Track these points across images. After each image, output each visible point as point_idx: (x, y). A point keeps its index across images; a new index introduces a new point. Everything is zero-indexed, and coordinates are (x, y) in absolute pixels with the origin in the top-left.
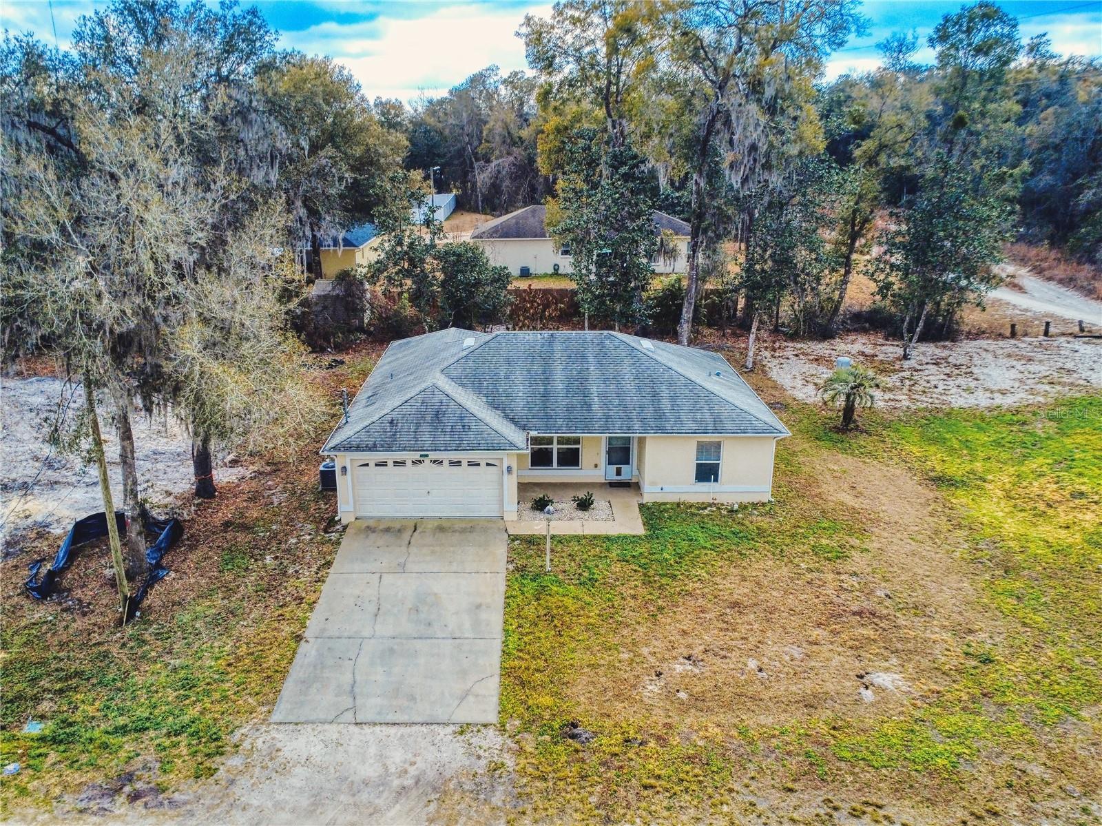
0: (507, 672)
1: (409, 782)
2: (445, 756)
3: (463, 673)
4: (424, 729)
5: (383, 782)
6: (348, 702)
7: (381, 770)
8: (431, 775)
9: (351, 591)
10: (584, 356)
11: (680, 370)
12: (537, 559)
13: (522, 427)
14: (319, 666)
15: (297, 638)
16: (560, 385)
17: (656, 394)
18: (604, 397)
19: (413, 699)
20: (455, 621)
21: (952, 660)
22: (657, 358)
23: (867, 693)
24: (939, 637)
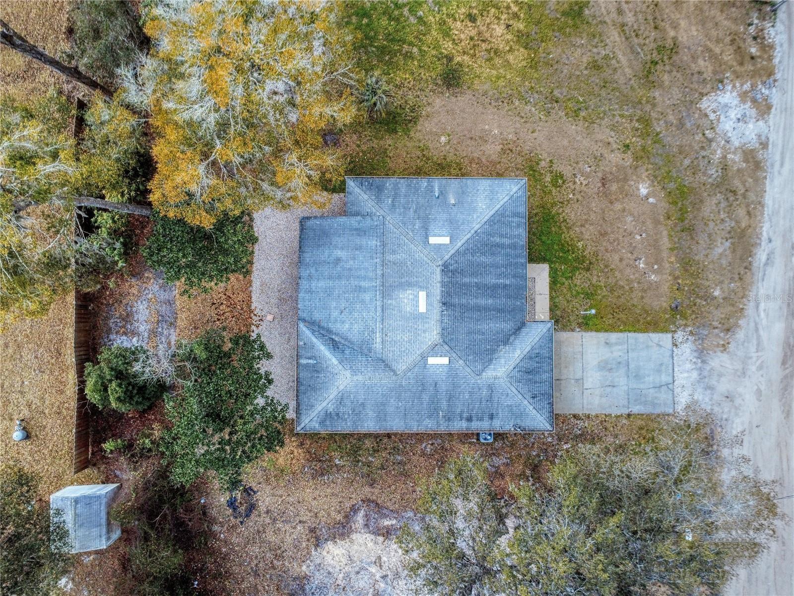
0: (645, 330)
1: (699, 361)
2: (688, 351)
3: (648, 347)
4: (675, 358)
5: (700, 369)
6: (664, 389)
7: (694, 371)
8: (696, 354)
9: (596, 401)
10: (464, 285)
11: (478, 226)
12: (572, 318)
13: (523, 324)
14: (645, 403)
15: (629, 415)
16: (490, 301)
17: (498, 245)
18: (499, 276)
19: (661, 365)
20: (617, 352)
21: (629, 160)
22: (465, 238)
23: (651, 200)
24: (615, 158)
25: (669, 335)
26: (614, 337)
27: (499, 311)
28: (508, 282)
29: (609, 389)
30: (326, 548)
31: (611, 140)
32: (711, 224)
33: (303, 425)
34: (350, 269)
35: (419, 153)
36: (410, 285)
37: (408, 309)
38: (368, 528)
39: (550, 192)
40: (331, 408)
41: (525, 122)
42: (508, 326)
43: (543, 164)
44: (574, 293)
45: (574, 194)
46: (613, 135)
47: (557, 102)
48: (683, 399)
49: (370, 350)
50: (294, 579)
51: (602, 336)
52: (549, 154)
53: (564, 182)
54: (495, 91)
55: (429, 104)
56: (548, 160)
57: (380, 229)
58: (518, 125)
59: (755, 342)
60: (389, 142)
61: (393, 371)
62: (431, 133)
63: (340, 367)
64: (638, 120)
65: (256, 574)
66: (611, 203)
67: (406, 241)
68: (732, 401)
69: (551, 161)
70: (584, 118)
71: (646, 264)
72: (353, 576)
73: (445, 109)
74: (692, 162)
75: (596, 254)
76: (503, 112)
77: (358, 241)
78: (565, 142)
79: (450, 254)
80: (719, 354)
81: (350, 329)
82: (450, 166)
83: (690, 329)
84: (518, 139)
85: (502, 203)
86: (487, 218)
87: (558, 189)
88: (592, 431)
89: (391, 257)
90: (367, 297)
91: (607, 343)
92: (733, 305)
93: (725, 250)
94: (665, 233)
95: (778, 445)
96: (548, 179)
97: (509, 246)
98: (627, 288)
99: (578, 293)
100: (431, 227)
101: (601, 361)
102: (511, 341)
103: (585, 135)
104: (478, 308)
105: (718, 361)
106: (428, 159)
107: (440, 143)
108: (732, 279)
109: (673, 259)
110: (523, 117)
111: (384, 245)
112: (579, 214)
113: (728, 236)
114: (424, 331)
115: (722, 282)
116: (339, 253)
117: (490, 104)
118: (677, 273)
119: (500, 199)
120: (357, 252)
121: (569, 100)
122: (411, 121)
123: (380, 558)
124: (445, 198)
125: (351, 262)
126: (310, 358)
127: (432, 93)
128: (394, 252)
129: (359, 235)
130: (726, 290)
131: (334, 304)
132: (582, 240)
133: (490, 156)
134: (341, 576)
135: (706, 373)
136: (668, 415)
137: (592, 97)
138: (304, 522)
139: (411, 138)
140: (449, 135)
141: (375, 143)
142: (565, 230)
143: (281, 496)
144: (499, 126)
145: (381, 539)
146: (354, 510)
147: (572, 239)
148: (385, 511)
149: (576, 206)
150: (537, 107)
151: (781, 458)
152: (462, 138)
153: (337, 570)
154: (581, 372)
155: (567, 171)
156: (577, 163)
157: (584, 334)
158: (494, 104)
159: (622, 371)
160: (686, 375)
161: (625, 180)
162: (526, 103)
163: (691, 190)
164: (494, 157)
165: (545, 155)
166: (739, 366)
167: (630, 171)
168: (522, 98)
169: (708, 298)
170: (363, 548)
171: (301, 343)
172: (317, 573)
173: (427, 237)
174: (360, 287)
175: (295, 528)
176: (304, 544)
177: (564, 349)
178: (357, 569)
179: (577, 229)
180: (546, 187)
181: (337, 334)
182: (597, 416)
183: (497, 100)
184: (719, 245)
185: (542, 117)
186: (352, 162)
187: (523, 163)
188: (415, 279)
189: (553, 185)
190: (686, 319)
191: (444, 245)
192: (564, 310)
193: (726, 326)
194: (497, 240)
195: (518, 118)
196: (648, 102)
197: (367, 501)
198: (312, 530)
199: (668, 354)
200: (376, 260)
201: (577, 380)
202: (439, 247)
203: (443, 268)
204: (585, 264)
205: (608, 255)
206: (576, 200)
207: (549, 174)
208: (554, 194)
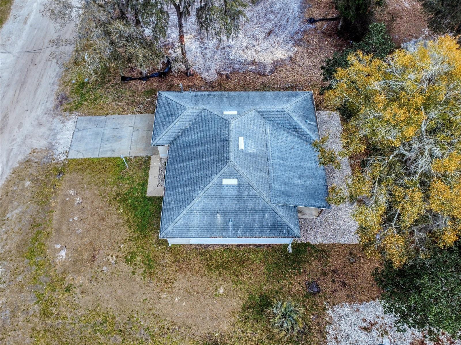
0: (84, 160)
1: (53, 144)
2: (59, 149)
3: (86, 150)
4: (69, 145)
5: (54, 139)
6: (81, 129)
7: (59, 139)
8: (54, 147)
9: (126, 121)
10: (212, 155)
11: (201, 194)
12: (135, 164)
13: (171, 143)
14: (95, 121)
15: (107, 114)
16: (194, 150)
17: (186, 186)
18: (186, 167)
19: (79, 141)
20: (107, 146)
21: (69, 279)
22: (211, 184)
23: (58, 246)
24: (80, 280)
25: (69, 157)
26: (108, 155)
27: (188, 146)
28: (181, 165)
29: (118, 126)
30: (285, 57)
31: (80, 296)
32: (16, 230)
33: (309, 93)
34: (291, 171)
35: (241, 278)
36: (250, 155)
37: (250, 142)
38: (264, 65)
39: (138, 247)
40: (294, 99)
41: (151, 310)
42: (182, 140)
43: (141, 271)
44: (131, 179)
45: (120, 247)
46: (77, 300)
47: (121, 331)
48: (70, 124)
49: (273, 125)
50: (301, 45)
51: (115, 155)
52: (135, 280)
53: (126, 256)
54: (174, 340)
55: (233, 325)
56: (136, 275)
57: (273, 195)
58: (157, 307)
59: (12, 154)
60: (265, 288)
61: (258, 112)
62: (232, 297)
63: (291, 115)
64: (52, 314)
65: (321, 47)
66: (91, 243)
67: (254, 182)
68: (39, 123)
69: (134, 274)
70: (99, 315)
71: (74, 200)
72: (270, 47)
73: (219, 321)
74: (15, 278)
75: (110, 204)
76: (169, 319)
77: (287, 189)
78: (119, 291)
79: (222, 171)
80: (38, 148)
81: (287, 137)
82: (216, 267)
83: (54, 162)
84: (159, 293)
85: (181, 215)
86: (194, 202)
87: (132, 251)
88: (132, 107)
89: (263, 174)
90: (277, 154)
91: (113, 151)
92: (19, 176)
93: (12, 211)
94: (54, 222)
95: (18, 102)
96: (138, 258)
97: (177, 187)
98: (92, 184)
99: (128, 179)
100: (235, 193)
101: (119, 141)
102: (181, 132)
103: (102, 299)
104: (202, 144)
105: (40, 144)
106: (234, 273)
107: (223, 287)
108: (14, 192)
109: (54, 204)
110: (153, 314)
111: (269, 184)
112: (119, 232)
113: (7, 222)
114: (239, 127)
115: (22, 190)
116: (300, 182)
117: (180, 327)
118: (53, 195)
119: (182, 219)
120: (287, 181)
121: (109, 333)
122: (248, 308)
123: (257, 54)
124: (224, 218)
125: (290, 175)
126: (310, 124)
127: (231, 335)
128: (262, 177)
129: (287, 192)
130: (20, 185)
131: (299, 152)
132: (119, 214)
133: (184, 278)
134: (276, 47)
135: (51, 137)
136: (82, 116)
137: (87, 336)
138: (298, 66)
139: (247, 292)
140: (216, 295)
141: (277, 286)
142: (131, 220)
143: (313, 76)
144: (173, 305)
145: (256, 61)
146: (272, 72)
147: (127, 214)
148: (255, 71)
149: (120, 238)
150: (139, 325)
151: (19, 96)
152: (205, 293)
153: (278, 50)
154: (133, 135)
155: (123, 266)
156: (113, 273)
157: (128, 156)
158: (176, 327)
159: (106, 137)
160: (65, 136)
161: (76, 262)
162: (148, 328)
163: (24, 256)
164: (180, 276)
165: (138, 279)
166: (28, 141)
167: (71, 269)
168: (151, 334)
169: (35, 180)
170: (266, 57)
171: (317, 133)
172: (289, 47)
173: (239, 184)
174: (283, 160)
175: (304, 64)
176: (298, 58)
177: (143, 147)
178: (268, 50)
179: (122, 221)
180: (141, 252)
181: (294, 135)
182: (127, 114)
183: (173, 331)
184: (15, 215)
185: (136, 315)
186: (294, 269)
187: (157, 271)
188: (247, 157)
189: (135, 254)
190: (55, 168)
191: (227, 178)
192: (139, 169)
193: (28, 164)
194: (186, 189)
195: (157, 313)
196: (39, 332)
197: (266, 75)
198: (294, 63)
199: (73, 148)
200: (274, 175)
201: (137, 130)
202: (231, 176)
203: (228, 161)
204: (120, 197)
205: (101, 205)
206: (119, 243)
207: (137, 262)
208: (136, 246)
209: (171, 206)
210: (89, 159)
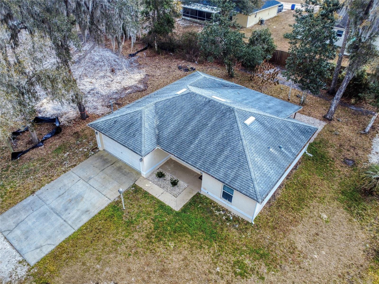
2: (4, 269)
4: (15, 253)
9: (66, 181)
10: (212, 117)
11: (244, 143)
12: (127, 201)
13: (158, 143)
14: (24, 207)
15: (33, 192)
16: (190, 128)
17: (222, 151)
18: (200, 142)
19: (26, 238)
20: (74, 213)
22: (241, 131)
26: (85, 219)
27: (180, 131)
28: (192, 146)
30: (143, 76)
34: (259, 102)
35: (319, 196)
36: (232, 103)
38: (134, 86)
39: (233, 254)
42: (166, 133)
43: (264, 269)
44: (142, 214)
45: (218, 273)
50: (143, 67)
51: (94, 212)
53: (235, 273)
55: (362, 228)
56: (265, 276)
57: (276, 115)
60: (336, 187)
62: (334, 213)
65: (157, 63)
69: (263, 279)
72: (124, 77)
73: (354, 236)
75: (153, 252)
76: (335, 277)
77: (274, 110)
81: (227, 91)
82: (299, 204)
84: (300, 268)
85: (252, 170)
87: (232, 263)
88: (55, 169)
91: (87, 211)
96: (247, 261)
98: (104, 257)
99: (139, 217)
100: (261, 126)
101: (82, 200)
102: (156, 130)
106: (311, 197)
107: (321, 212)
112: (197, 263)
114: (202, 93)
116: (272, 104)
117: (348, 273)
119: (256, 172)
120: (267, 107)
122: (350, 208)
123: (120, 84)
124: (276, 149)
125: (263, 104)
127: (372, 236)
129: (277, 111)
131: (245, 94)
138: (159, 76)
139: (334, 200)
140: (326, 222)
141: (338, 180)
142: (193, 242)
144: (321, 263)
145: (126, 87)
146: (146, 86)
147: (181, 241)
148: (134, 92)
149: (206, 267)
152: (321, 229)
153: (132, 75)
154: (91, 184)
157: (110, 201)
158: (347, 276)
159: (59, 208)
164: (291, 237)
165: (272, 278)
170: (130, 82)
172: (137, 71)
173: (256, 119)
174: (246, 100)
175: (160, 73)
176: (151, 73)
179: (186, 252)
180: (241, 254)
182: (58, 176)
186: (328, 162)
187: (274, 253)
189: (238, 262)
191: (245, 120)
192: (138, 200)
194: (226, 153)
197: (145, 90)
198: (153, 76)
199: (25, 250)
201: (90, 179)
202: (246, 117)
203: (231, 109)
204: (154, 237)
205: (143, 262)
206: (212, 271)
207: (251, 266)
208: (230, 256)
209: (232, 175)
210: (66, 241)
